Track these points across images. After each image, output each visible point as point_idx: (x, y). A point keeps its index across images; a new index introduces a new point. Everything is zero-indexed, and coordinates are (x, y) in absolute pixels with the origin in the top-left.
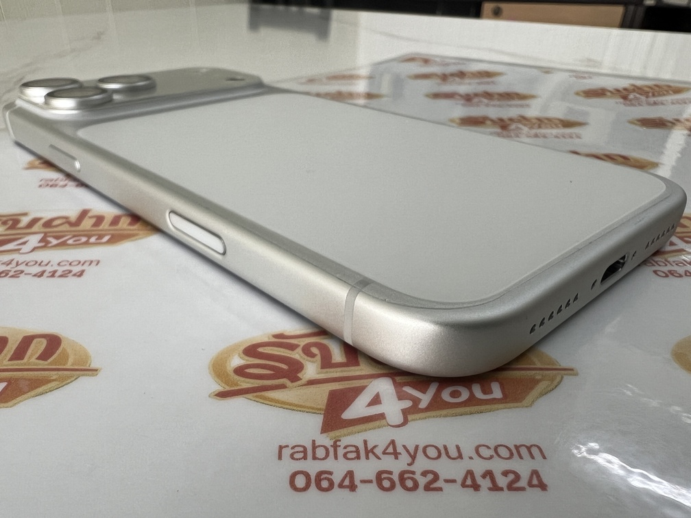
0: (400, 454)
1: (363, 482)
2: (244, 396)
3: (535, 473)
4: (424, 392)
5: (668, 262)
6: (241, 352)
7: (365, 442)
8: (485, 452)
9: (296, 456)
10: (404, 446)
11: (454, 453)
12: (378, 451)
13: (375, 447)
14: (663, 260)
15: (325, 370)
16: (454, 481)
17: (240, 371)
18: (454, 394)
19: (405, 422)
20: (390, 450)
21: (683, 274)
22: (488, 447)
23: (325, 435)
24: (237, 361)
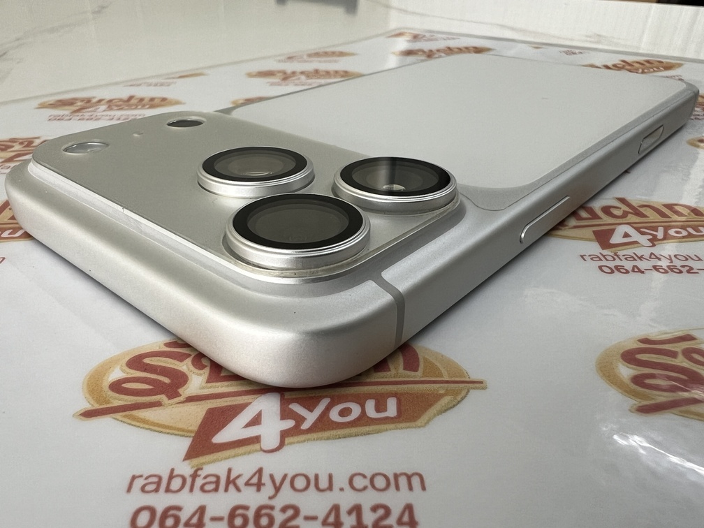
0: (264, 484)
1: (214, 519)
2: (113, 415)
3: (409, 508)
4: (311, 410)
5: (617, 256)
6: (124, 364)
7: (230, 471)
8: (359, 483)
9: (147, 488)
10: (272, 477)
11: (324, 483)
12: (240, 482)
13: (239, 476)
14: (612, 254)
15: (210, 385)
16: (314, 518)
17: (117, 387)
18: (344, 413)
19: (282, 445)
20: (255, 480)
21: (630, 269)
22: (364, 476)
23: (187, 462)
24: (117, 374)
